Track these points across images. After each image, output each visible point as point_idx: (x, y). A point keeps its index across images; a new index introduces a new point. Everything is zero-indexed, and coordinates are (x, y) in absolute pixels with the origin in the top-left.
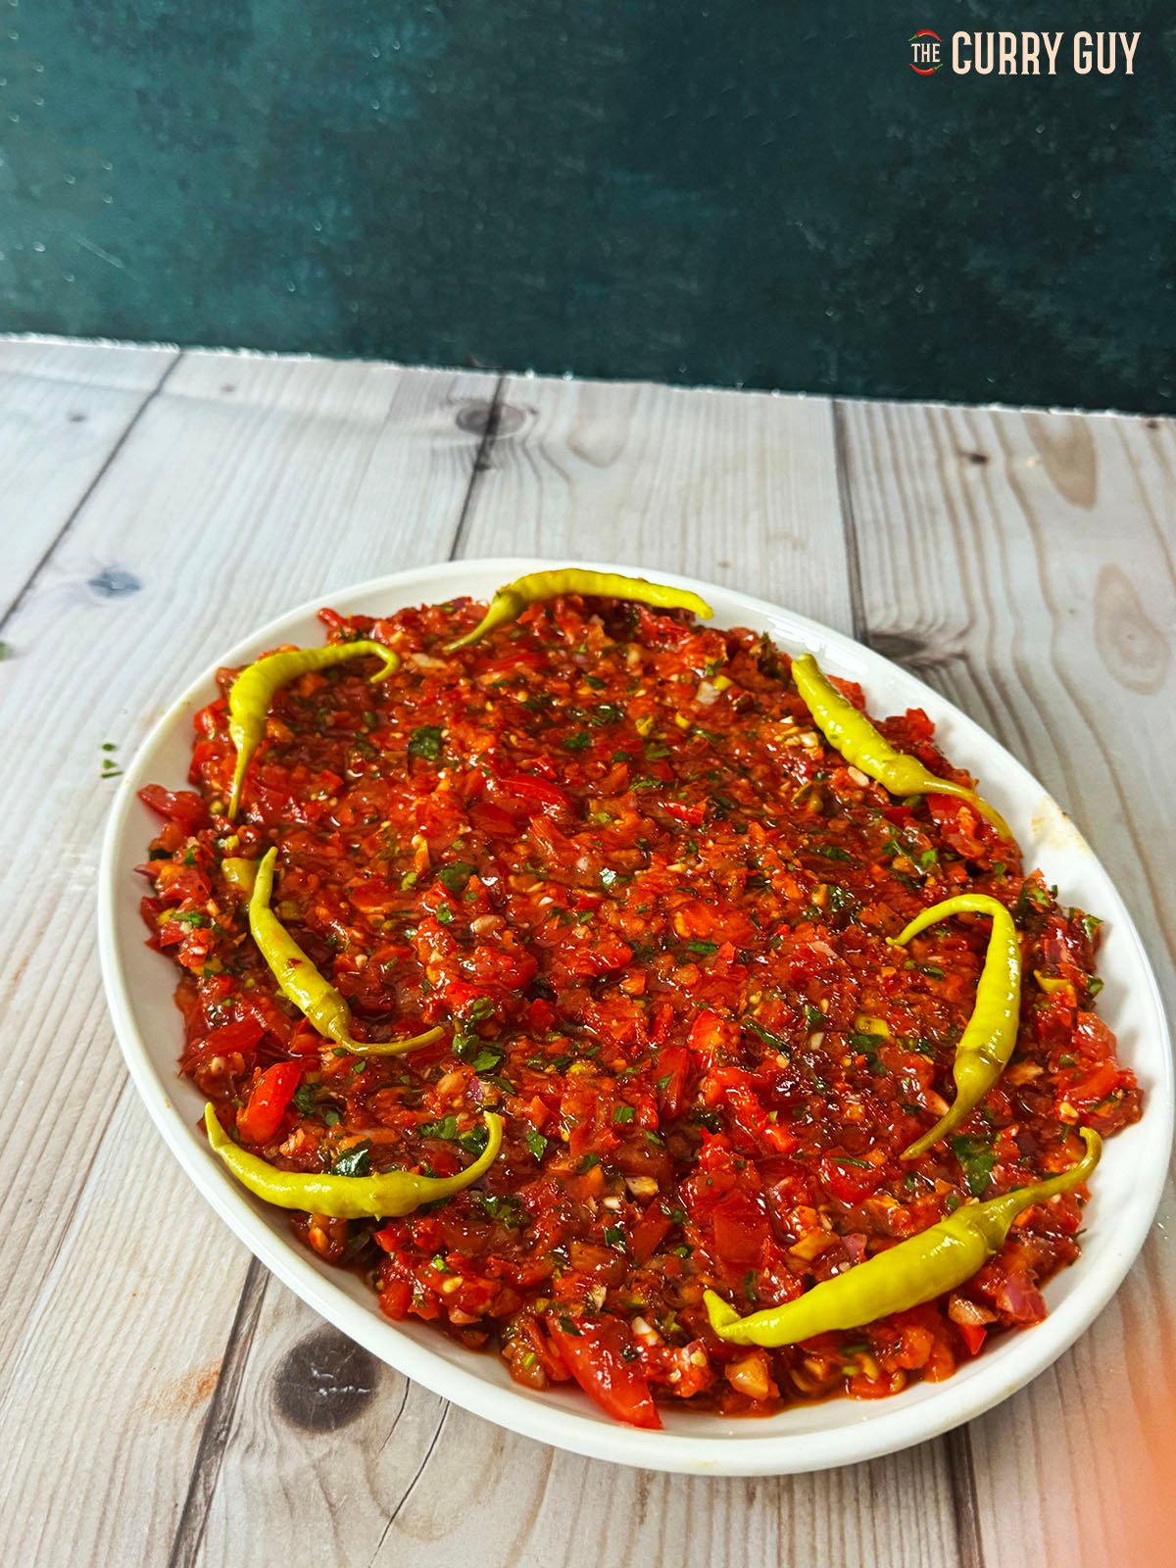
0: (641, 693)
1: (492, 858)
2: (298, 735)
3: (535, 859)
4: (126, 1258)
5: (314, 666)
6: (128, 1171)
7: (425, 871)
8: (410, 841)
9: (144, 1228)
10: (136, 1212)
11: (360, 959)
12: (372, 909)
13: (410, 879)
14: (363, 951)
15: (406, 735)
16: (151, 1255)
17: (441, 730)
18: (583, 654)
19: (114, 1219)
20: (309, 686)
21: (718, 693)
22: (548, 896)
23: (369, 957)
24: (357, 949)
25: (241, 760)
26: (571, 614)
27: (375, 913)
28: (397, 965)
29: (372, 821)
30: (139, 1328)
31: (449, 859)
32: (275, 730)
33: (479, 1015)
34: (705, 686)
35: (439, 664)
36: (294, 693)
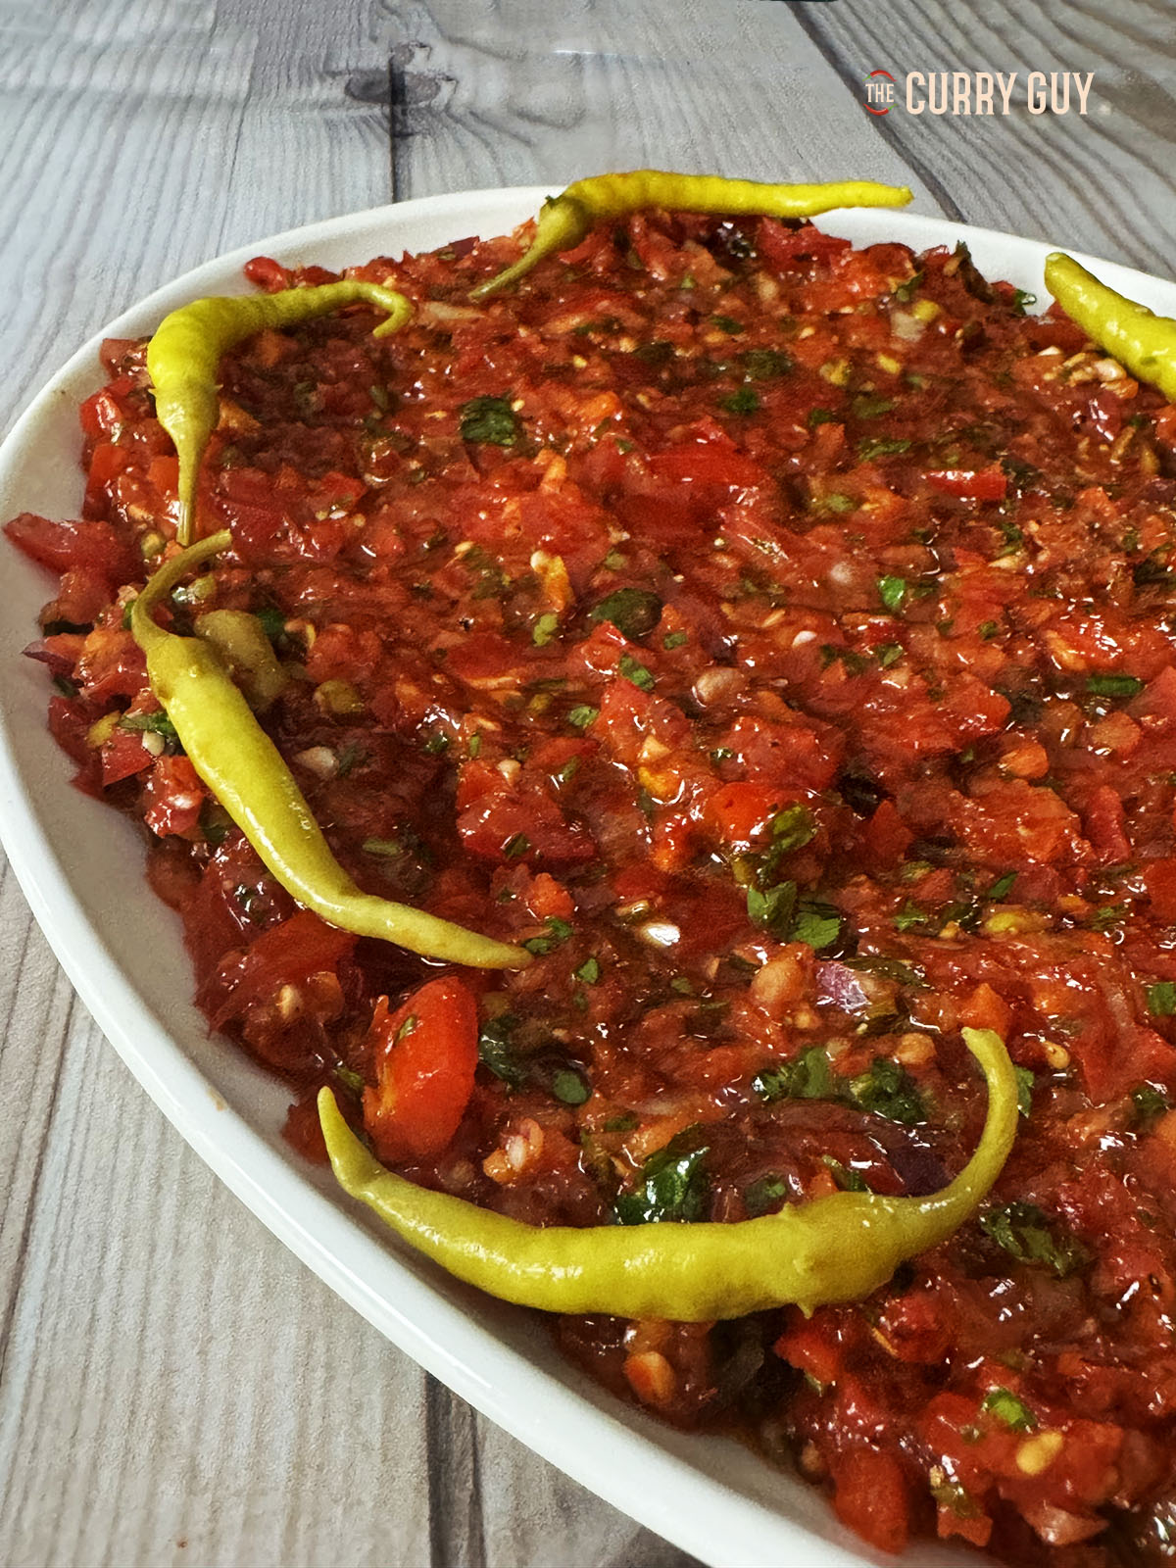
0: (807, 332)
1: (679, 578)
2: (270, 423)
3: (750, 571)
4: (143, 1449)
5: (272, 320)
6: (105, 1248)
7: (568, 610)
8: (528, 563)
9: (167, 1372)
10: (141, 1340)
11: (507, 768)
12: (493, 683)
13: (545, 626)
14: (508, 753)
15: (453, 413)
16: (197, 1433)
17: (510, 402)
18: (689, 291)
19: (98, 1359)
20: (271, 351)
21: (921, 327)
22: (805, 628)
23: (522, 762)
24: (498, 750)
25: (186, 459)
26: (656, 237)
27: (500, 688)
28: (578, 772)
29: (434, 546)
31: (605, 586)
32: (231, 418)
33: (786, 842)
34: (901, 319)
35: (469, 314)
36: (248, 361)
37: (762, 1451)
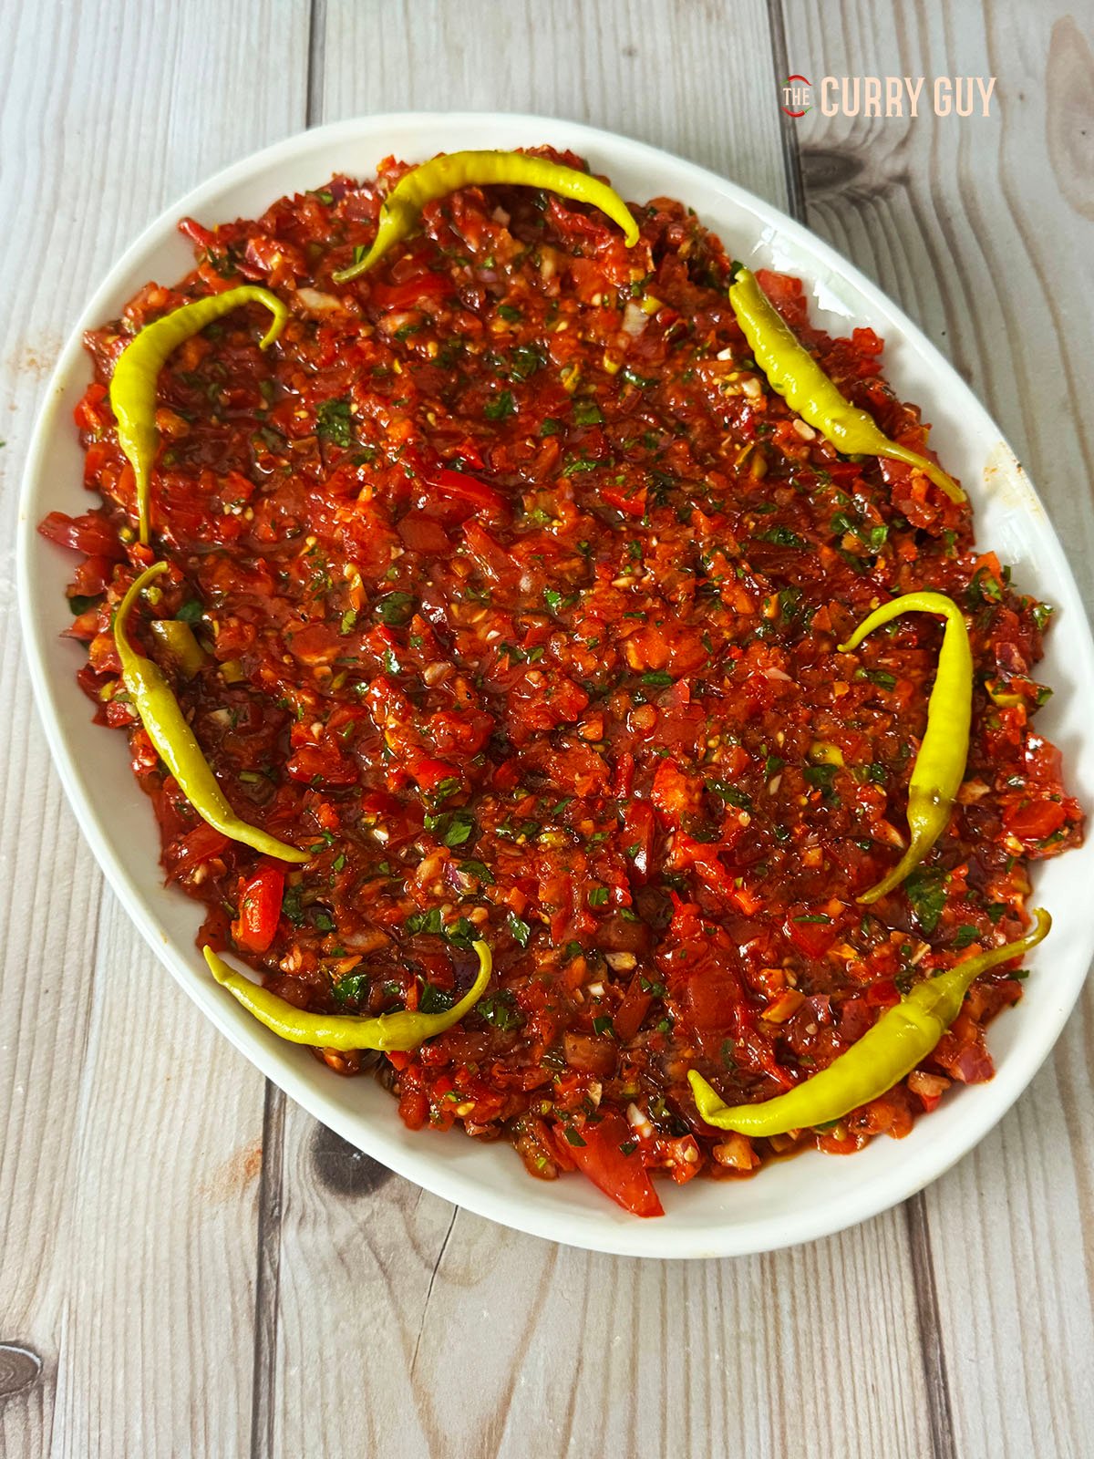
0: (563, 326)
1: (430, 584)
2: (194, 423)
3: (475, 581)
4: (152, 1040)
5: (193, 331)
6: (131, 948)
7: (363, 606)
8: (342, 571)
9: (161, 1007)
10: (149, 991)
11: (316, 728)
12: (317, 660)
13: (349, 619)
14: (318, 719)
15: (312, 415)
16: (174, 1032)
17: (349, 404)
18: (490, 269)
19: (131, 1000)
20: (192, 356)
21: (647, 318)
22: (494, 629)
23: (324, 724)
24: (312, 718)
25: (141, 483)
26: (470, 213)
27: (321, 664)
28: (355, 729)
29: (294, 536)
30: (180, 1113)
31: (385, 590)
32: (170, 424)
33: (445, 793)
34: (632, 310)
35: (331, 303)
36: (177, 370)
37: (381, 1083)
